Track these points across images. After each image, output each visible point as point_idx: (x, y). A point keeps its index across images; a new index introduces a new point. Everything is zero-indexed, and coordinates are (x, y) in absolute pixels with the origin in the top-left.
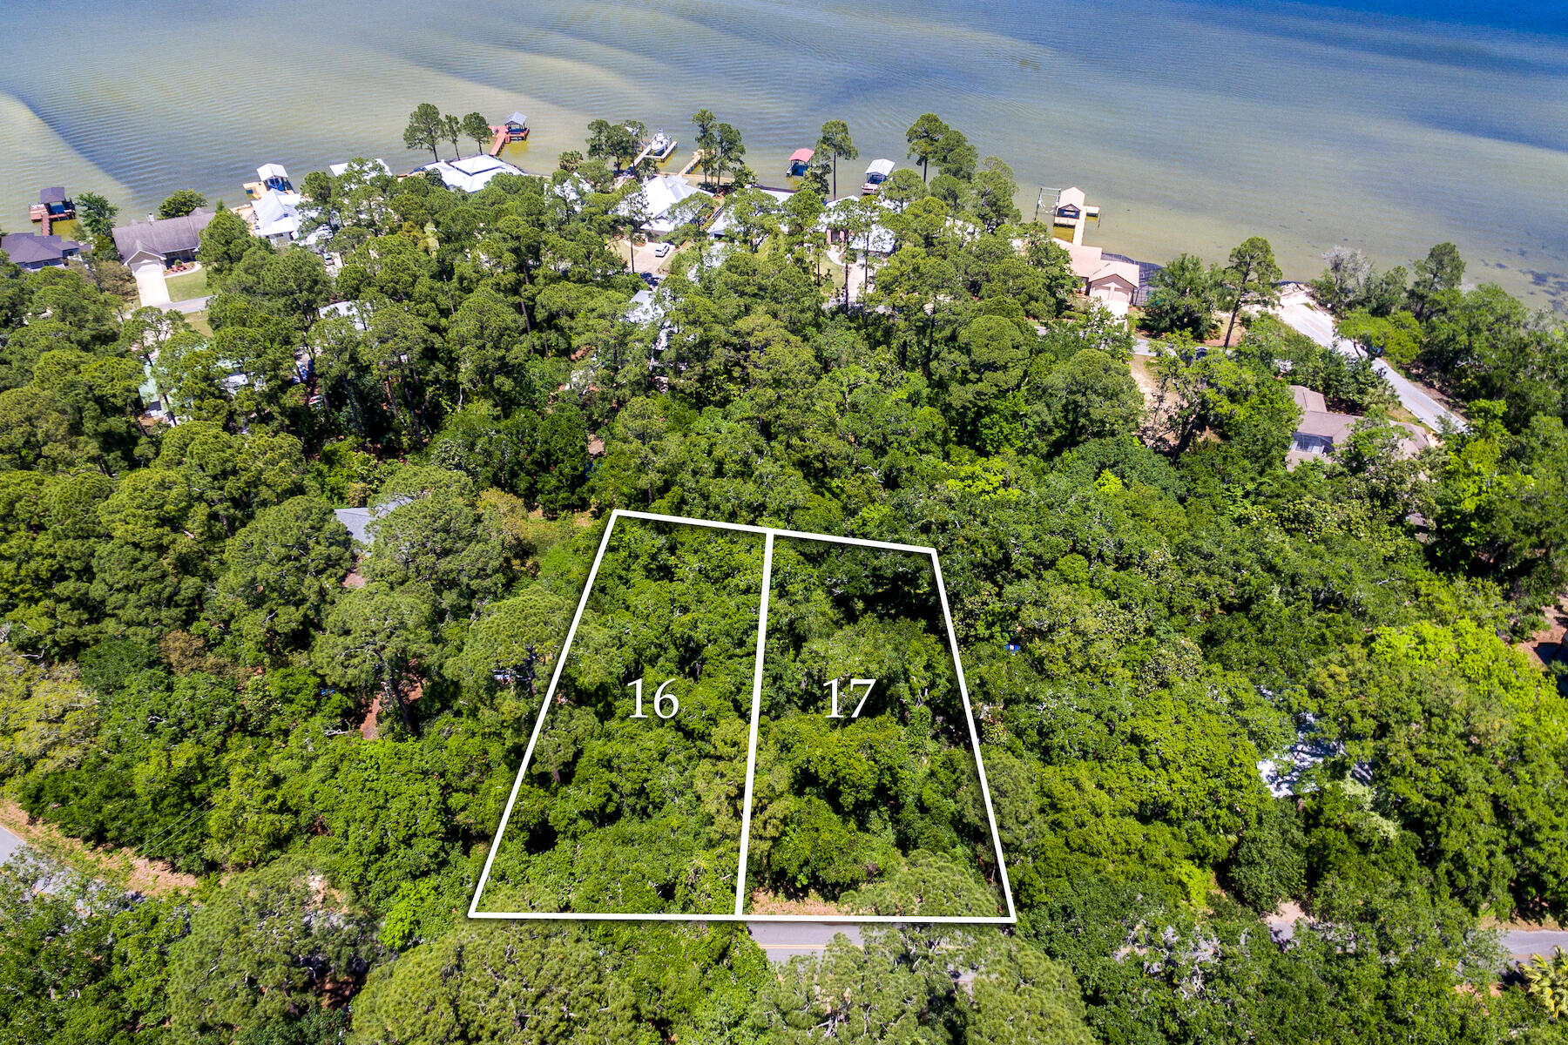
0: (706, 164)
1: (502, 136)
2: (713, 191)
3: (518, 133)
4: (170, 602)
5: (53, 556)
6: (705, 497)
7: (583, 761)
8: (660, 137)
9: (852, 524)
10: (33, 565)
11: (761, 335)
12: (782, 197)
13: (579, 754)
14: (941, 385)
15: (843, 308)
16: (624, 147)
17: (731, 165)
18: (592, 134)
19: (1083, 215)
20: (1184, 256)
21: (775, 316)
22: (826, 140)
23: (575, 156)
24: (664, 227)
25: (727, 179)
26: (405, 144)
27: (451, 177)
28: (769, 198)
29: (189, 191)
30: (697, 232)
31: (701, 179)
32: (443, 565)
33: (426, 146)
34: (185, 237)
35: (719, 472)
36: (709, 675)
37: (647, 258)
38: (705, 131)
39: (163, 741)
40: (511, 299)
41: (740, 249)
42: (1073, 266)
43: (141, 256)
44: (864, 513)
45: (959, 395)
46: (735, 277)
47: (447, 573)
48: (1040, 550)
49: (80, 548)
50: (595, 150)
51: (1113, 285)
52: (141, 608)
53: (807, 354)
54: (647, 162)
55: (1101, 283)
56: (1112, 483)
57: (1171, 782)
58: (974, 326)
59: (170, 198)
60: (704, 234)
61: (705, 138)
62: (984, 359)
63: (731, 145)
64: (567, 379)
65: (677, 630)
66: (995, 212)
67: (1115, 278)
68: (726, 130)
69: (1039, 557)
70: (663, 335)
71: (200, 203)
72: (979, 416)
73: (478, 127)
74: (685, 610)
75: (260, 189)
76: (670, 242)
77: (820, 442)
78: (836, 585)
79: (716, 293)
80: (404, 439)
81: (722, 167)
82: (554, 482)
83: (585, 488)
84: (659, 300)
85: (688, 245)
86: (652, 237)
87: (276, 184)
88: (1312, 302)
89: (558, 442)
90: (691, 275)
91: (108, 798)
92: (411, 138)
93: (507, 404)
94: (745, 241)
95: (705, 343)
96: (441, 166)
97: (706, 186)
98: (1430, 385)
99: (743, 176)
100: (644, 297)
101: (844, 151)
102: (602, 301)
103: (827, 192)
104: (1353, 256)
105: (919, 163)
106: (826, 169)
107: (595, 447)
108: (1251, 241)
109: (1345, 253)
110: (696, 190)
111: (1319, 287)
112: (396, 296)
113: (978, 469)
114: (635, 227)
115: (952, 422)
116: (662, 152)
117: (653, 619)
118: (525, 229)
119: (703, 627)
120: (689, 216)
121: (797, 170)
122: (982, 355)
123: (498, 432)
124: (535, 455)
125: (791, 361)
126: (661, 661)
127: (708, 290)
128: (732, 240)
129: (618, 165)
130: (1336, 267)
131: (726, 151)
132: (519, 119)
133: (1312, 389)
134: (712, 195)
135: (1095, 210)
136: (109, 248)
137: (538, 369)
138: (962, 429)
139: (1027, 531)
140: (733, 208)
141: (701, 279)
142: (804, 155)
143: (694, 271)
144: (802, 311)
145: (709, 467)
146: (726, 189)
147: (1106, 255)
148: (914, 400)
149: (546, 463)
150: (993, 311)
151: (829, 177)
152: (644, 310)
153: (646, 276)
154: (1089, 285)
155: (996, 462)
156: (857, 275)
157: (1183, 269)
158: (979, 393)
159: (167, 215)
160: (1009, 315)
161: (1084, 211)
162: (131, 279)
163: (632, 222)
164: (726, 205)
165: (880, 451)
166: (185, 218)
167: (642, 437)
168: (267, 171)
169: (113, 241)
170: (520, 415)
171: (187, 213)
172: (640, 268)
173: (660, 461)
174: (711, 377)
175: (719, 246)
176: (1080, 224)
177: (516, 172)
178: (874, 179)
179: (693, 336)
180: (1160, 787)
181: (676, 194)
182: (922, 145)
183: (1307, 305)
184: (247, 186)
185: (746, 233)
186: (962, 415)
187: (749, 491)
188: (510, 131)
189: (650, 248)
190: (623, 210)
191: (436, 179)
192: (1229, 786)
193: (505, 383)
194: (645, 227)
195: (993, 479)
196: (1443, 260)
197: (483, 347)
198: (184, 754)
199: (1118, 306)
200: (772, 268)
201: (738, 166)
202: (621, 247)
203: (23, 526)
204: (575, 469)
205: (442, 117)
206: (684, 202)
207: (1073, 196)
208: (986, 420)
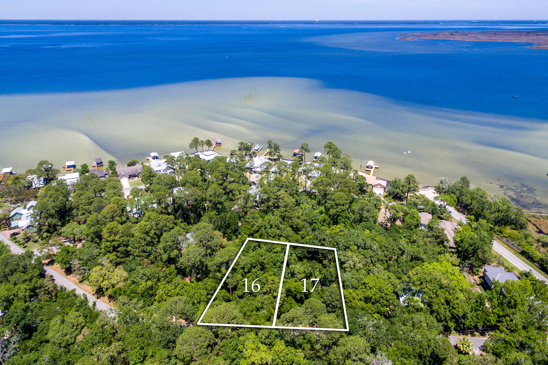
0: (270, 153)
1: (214, 145)
2: (272, 160)
3: (219, 144)
4: (144, 252)
5: (119, 241)
6: (268, 234)
7: (239, 285)
8: (258, 146)
9: (303, 241)
10: (114, 243)
11: (282, 196)
12: (289, 162)
13: (238, 284)
14: (328, 210)
15: (305, 191)
16: (248, 149)
17: (277, 154)
18: (239, 145)
19: (374, 168)
20: (396, 179)
21: (286, 191)
22: (302, 148)
23: (235, 151)
24: (259, 170)
25: (275, 157)
26: (189, 147)
27: (202, 156)
28: (286, 163)
29: (135, 160)
30: (267, 171)
31: (269, 157)
32: (208, 243)
33: (195, 148)
34: (134, 171)
35: (271, 227)
36: (267, 272)
37: (253, 178)
38: (270, 145)
39: (144, 281)
40: (221, 187)
41: (278, 175)
42: (367, 181)
43: (123, 176)
44: (306, 238)
45: (332, 212)
46: (277, 182)
47: (209, 245)
48: (346, 245)
49: (125, 238)
50: (240, 149)
51: (379, 186)
52: (139, 252)
53: (294, 200)
54: (254, 153)
55: (376, 186)
56: (367, 232)
57: (371, 292)
58: (335, 195)
59: (130, 161)
60: (269, 172)
61: (270, 147)
62: (338, 203)
63: (277, 148)
64: (233, 207)
65: (260, 260)
66: (346, 167)
67: (379, 184)
68: (275, 145)
69: (346, 247)
70: (258, 196)
71: (137, 162)
72: (338, 217)
73: (209, 143)
74: (262, 256)
75: (151, 159)
76: (260, 174)
77: (296, 221)
78: (298, 254)
79: (271, 186)
80: (192, 221)
81: (274, 154)
82: (230, 231)
83: (238, 232)
84: (257, 187)
85: (265, 174)
86: (255, 172)
87: (155, 158)
88: (435, 192)
89: (231, 221)
90: (265, 182)
91: (132, 293)
92: (191, 146)
93: (219, 211)
94: (280, 174)
95: (268, 198)
96: (199, 153)
97: (270, 159)
98: (464, 214)
99: (280, 157)
100: (254, 187)
101: (307, 150)
102: (243, 187)
103: (303, 161)
104: (445, 179)
105: (327, 154)
106: (302, 155)
107: (240, 224)
108: (409, 175)
109: (443, 179)
110: (267, 160)
111: (436, 187)
112: (194, 185)
113: (334, 228)
114: (250, 170)
115: (332, 219)
116: (258, 150)
117: (255, 257)
118: (224, 170)
119: (266, 260)
120: (265, 167)
121: (295, 155)
122: (338, 202)
123: (217, 218)
124: (226, 224)
125: (289, 201)
126: (256, 267)
127: (270, 186)
128: (276, 173)
129: (246, 153)
130: (441, 183)
131: (275, 150)
132: (219, 141)
133: (429, 213)
134: (271, 161)
135: (377, 166)
136: (115, 173)
137: (227, 204)
138: (334, 221)
139: (343, 241)
140: (276, 165)
141: (268, 183)
142: (297, 151)
143: (266, 181)
144: (293, 190)
145: (269, 227)
146: (275, 160)
147: (378, 178)
148: (321, 213)
149: (228, 226)
150: (340, 191)
151: (303, 157)
152: (253, 190)
153: (253, 182)
154: (373, 186)
155: (338, 226)
156: (309, 183)
157: (396, 182)
158: (337, 211)
159: (129, 165)
160: (344, 192)
161: (374, 167)
162: (120, 182)
163: (250, 169)
164: (275, 165)
165: (311, 224)
166: (134, 166)
167: (253, 218)
168: (153, 154)
169: (116, 172)
170: (222, 214)
171: (134, 165)
172: (252, 180)
173: (257, 224)
174: (269, 207)
175: (273, 175)
176: (372, 170)
177: (220, 156)
178: (316, 158)
179: (265, 197)
180: (369, 293)
181: (262, 161)
182: (328, 149)
183: (434, 193)
184: (147, 158)
185: (280, 171)
186: (334, 217)
187: (278, 232)
188: (217, 144)
189: (254, 175)
190: (248, 165)
191: (198, 156)
192: (385, 294)
193: (219, 206)
194: (253, 170)
195: (337, 230)
196: (465, 181)
197: (215, 197)
198: (149, 283)
199: (379, 192)
200: (285, 180)
201: (278, 154)
202: (247, 174)
203: (113, 234)
204: (235, 228)
205: (200, 141)
206: (264, 164)
207: (371, 163)
208: (339, 218)
